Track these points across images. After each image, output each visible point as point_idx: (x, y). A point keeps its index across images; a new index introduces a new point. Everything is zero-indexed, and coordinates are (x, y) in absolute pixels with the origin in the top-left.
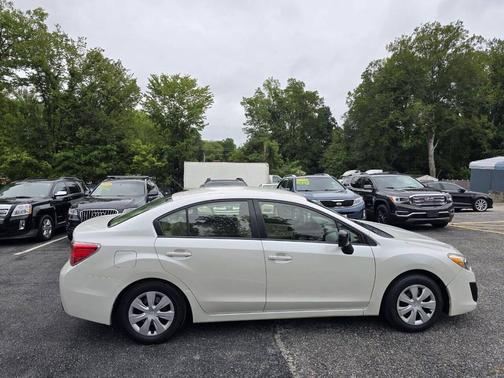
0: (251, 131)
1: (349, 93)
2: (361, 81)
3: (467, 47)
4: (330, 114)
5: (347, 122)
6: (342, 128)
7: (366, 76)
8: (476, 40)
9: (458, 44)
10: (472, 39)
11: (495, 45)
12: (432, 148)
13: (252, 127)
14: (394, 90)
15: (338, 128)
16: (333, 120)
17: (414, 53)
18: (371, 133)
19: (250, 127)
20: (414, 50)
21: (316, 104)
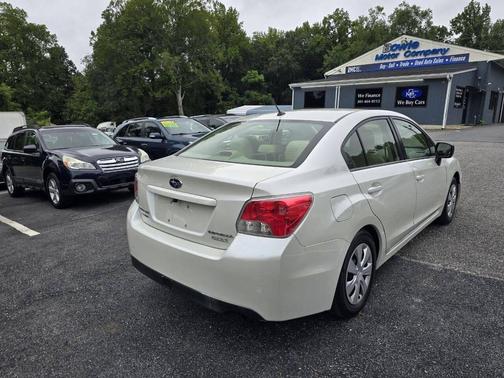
1: (92, 33)
2: (102, 21)
4: (66, 56)
5: (89, 67)
6: (83, 74)
7: (106, 15)
11: (217, 6)
12: (180, 99)
14: (141, 36)
15: (79, 74)
16: (71, 63)
18: (123, 80)
21: (47, 41)
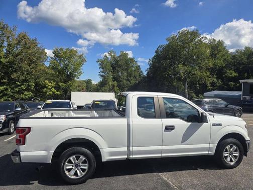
0: (102, 76)
1: (150, 60)
2: (155, 54)
3: (200, 41)
4: (140, 69)
5: (148, 73)
6: (146, 76)
7: (157, 52)
8: (204, 39)
9: (197, 40)
10: (202, 38)
11: (212, 40)
13: (103, 74)
15: (144, 76)
16: (142, 72)
17: (178, 43)
19: (102, 74)
20: (178, 41)
21: (134, 64)
